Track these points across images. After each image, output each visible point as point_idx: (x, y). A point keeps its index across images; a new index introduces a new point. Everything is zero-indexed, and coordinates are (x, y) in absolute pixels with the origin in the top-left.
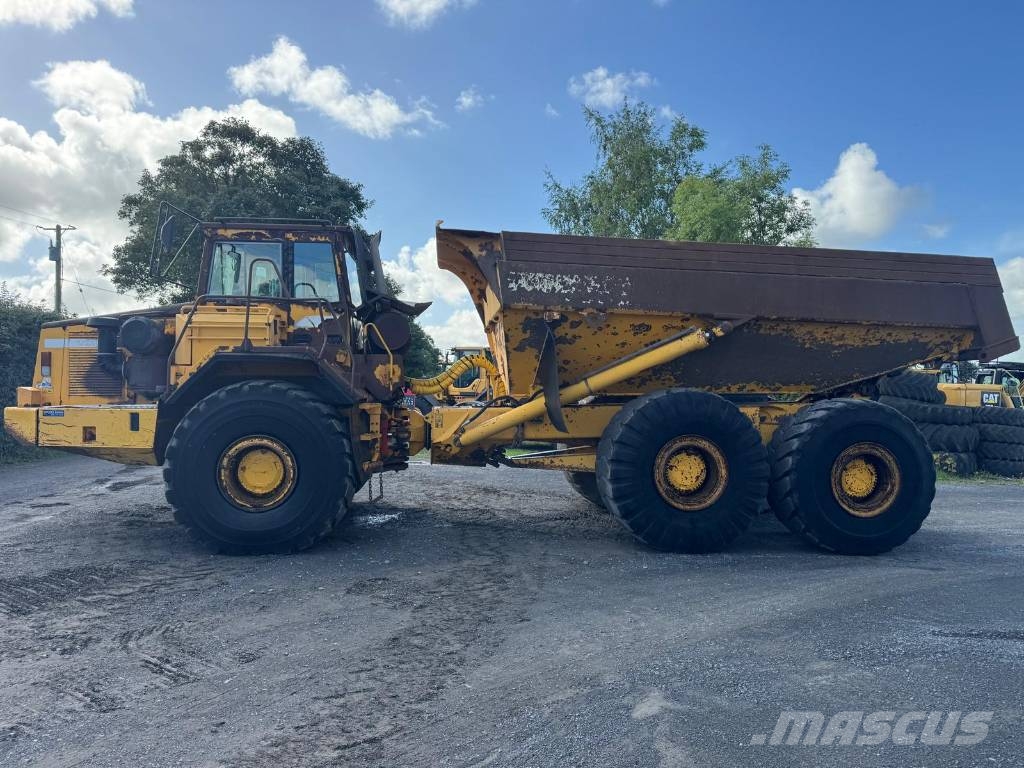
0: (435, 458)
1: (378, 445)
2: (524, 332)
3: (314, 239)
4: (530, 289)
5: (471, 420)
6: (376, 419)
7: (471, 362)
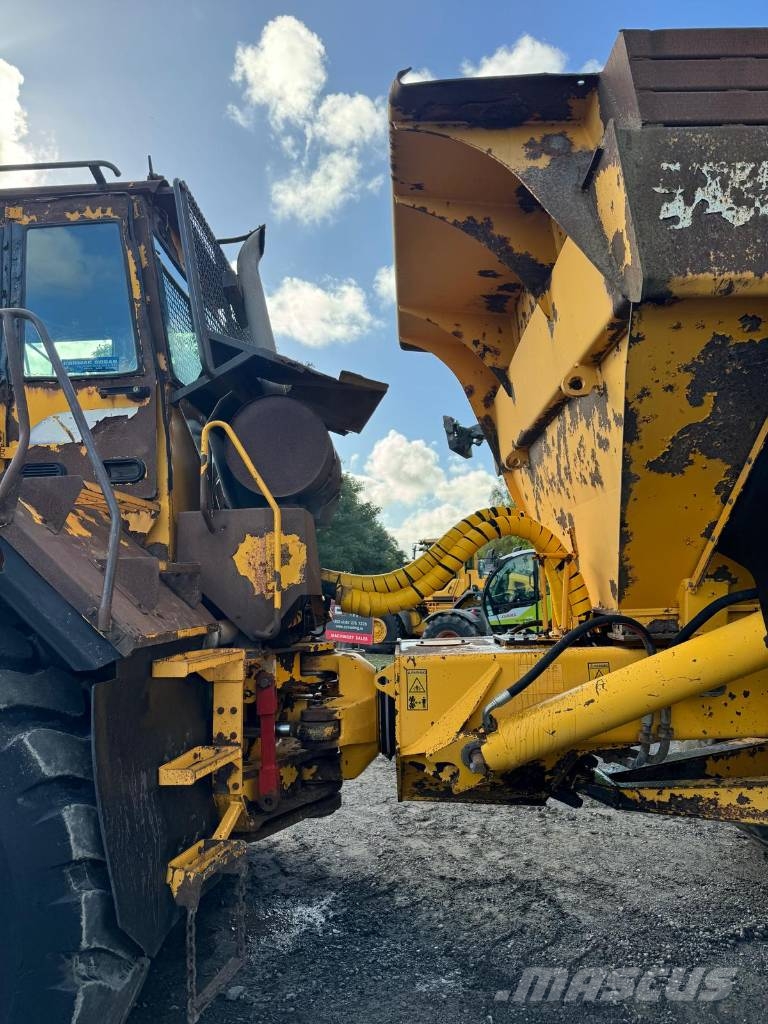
0: (409, 787)
1: (237, 778)
2: (695, 400)
3: (74, 217)
4: (742, 217)
5: (515, 691)
6: (231, 697)
7: (493, 523)
